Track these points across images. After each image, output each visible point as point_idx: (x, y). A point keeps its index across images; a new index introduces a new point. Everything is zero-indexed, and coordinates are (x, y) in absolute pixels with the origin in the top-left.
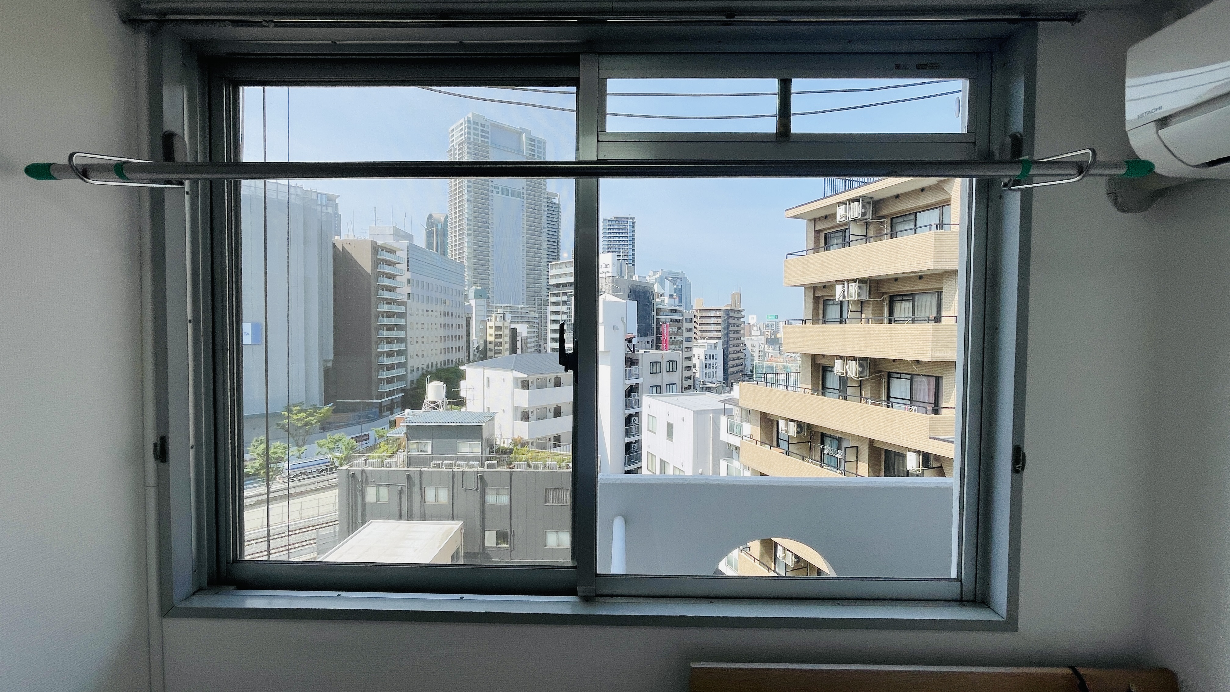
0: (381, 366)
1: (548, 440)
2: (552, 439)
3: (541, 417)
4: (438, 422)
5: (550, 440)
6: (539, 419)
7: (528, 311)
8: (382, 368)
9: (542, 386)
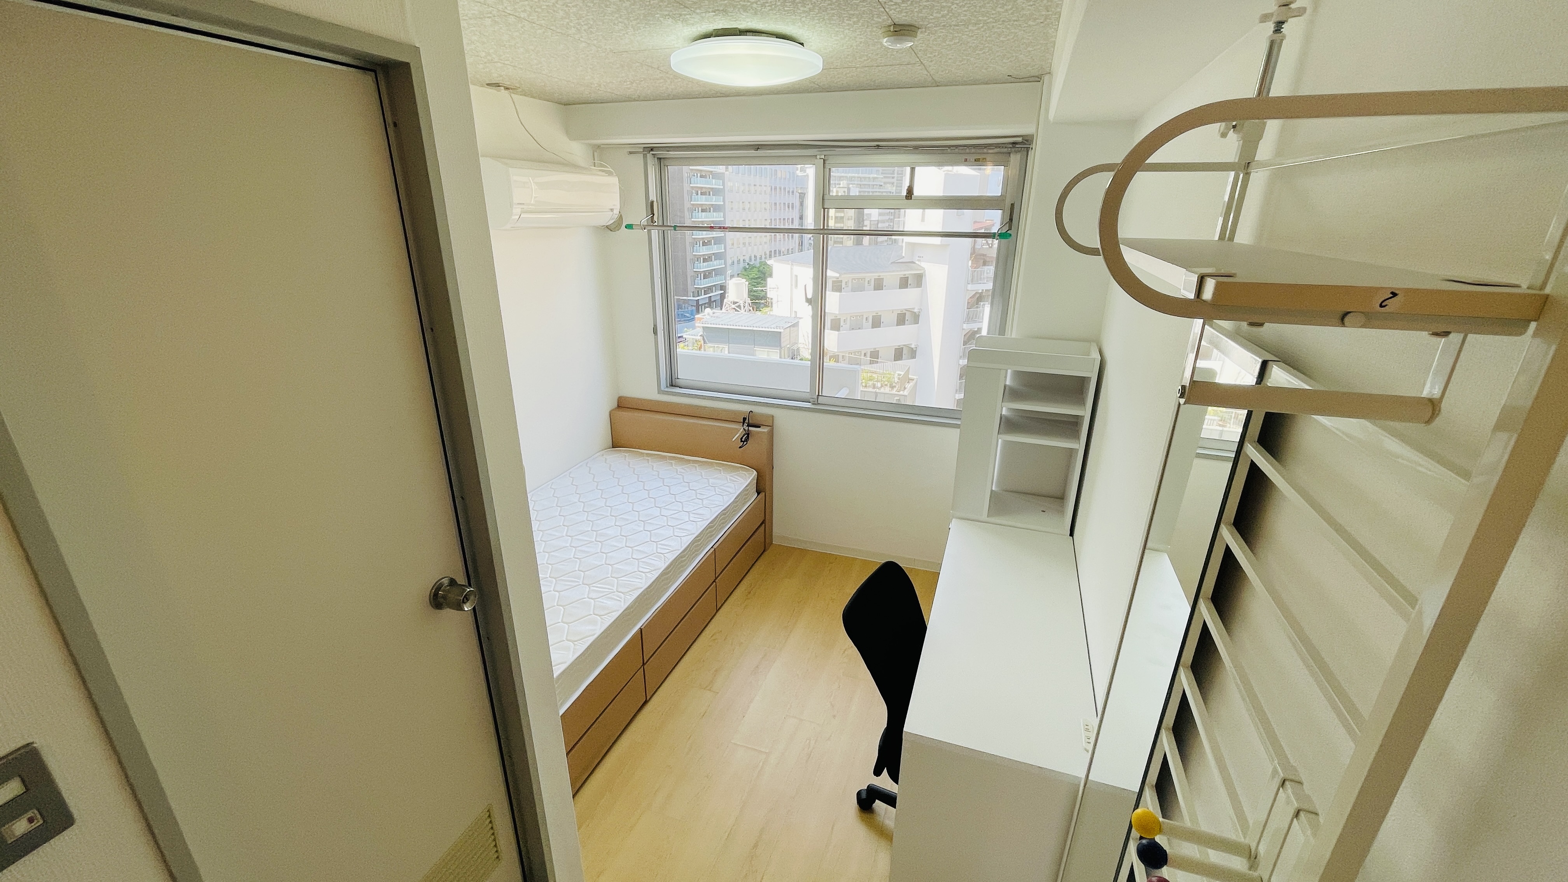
0: (697, 257)
1: (863, 354)
2: (868, 355)
3: (856, 326)
4: (737, 324)
5: (865, 355)
6: (853, 329)
7: (882, 184)
8: (698, 259)
9: (858, 288)
